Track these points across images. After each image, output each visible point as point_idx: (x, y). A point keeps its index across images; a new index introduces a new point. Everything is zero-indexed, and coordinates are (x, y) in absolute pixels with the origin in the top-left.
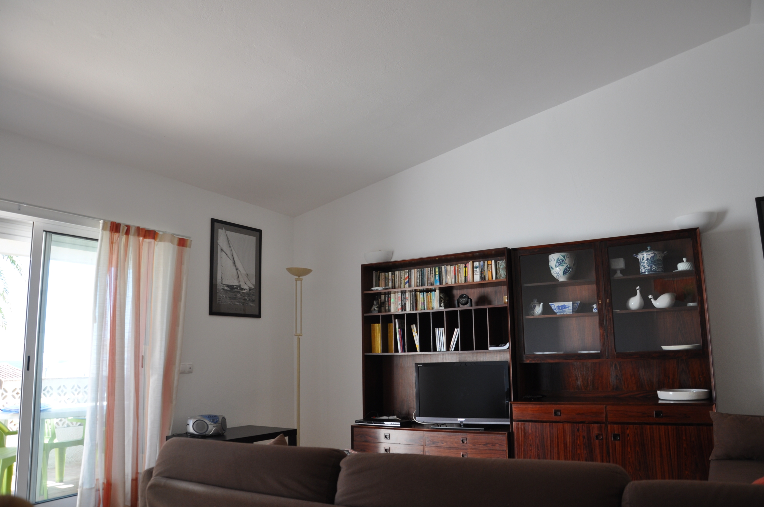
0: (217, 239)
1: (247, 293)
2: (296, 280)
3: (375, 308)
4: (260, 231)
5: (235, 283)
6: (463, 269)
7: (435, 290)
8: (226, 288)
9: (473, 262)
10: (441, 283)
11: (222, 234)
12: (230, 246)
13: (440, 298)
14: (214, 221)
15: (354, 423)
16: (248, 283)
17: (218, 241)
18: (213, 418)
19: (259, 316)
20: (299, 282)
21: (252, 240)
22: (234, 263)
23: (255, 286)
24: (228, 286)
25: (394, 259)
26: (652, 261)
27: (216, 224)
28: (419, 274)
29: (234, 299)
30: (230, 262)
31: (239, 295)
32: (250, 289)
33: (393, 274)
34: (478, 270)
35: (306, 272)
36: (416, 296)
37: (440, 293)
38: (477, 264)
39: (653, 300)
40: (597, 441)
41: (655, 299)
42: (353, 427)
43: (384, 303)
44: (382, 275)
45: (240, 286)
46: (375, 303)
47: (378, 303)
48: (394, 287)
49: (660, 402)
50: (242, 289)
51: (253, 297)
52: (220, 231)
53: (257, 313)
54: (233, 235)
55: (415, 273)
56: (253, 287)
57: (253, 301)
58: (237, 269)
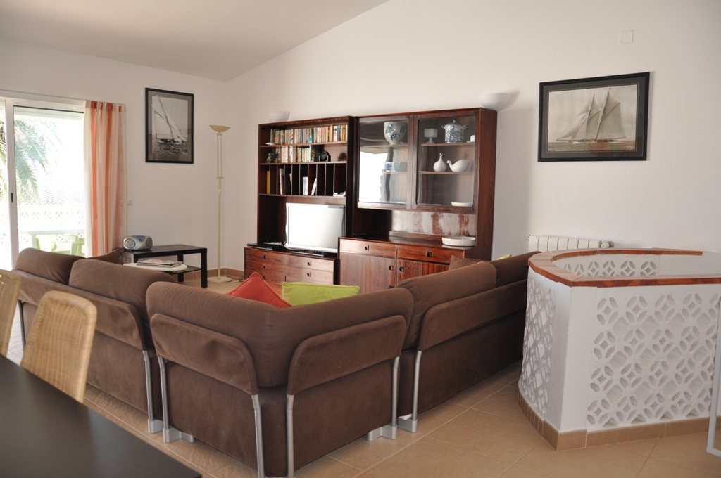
0: (151, 104)
1: (179, 145)
2: (218, 135)
3: (269, 159)
4: (192, 96)
5: (169, 138)
6: (327, 131)
7: (308, 147)
8: (161, 142)
9: (334, 126)
10: (313, 142)
11: (156, 100)
12: (163, 109)
13: (312, 153)
14: (147, 90)
15: (247, 247)
16: (181, 136)
17: (152, 106)
18: (140, 238)
19: (192, 162)
20: (219, 136)
21: (184, 103)
22: (168, 122)
23: (188, 139)
24: (162, 140)
25: (289, 120)
26: (452, 132)
27: (149, 92)
28: (299, 133)
29: (169, 149)
30: (164, 121)
31: (173, 147)
32: (183, 142)
33: (284, 132)
34: (336, 132)
35: (226, 129)
36: (297, 150)
37: (312, 149)
38: (336, 127)
39: (450, 165)
40: (390, 271)
41: (453, 164)
42: (245, 249)
43: (277, 155)
44: (277, 132)
45: (173, 140)
46: (269, 154)
47: (271, 155)
48: (284, 143)
49: (443, 246)
50: (175, 142)
51: (186, 148)
52: (153, 97)
53: (190, 160)
54: (167, 100)
55: (297, 131)
56: (185, 140)
57: (186, 151)
58: (170, 127)
